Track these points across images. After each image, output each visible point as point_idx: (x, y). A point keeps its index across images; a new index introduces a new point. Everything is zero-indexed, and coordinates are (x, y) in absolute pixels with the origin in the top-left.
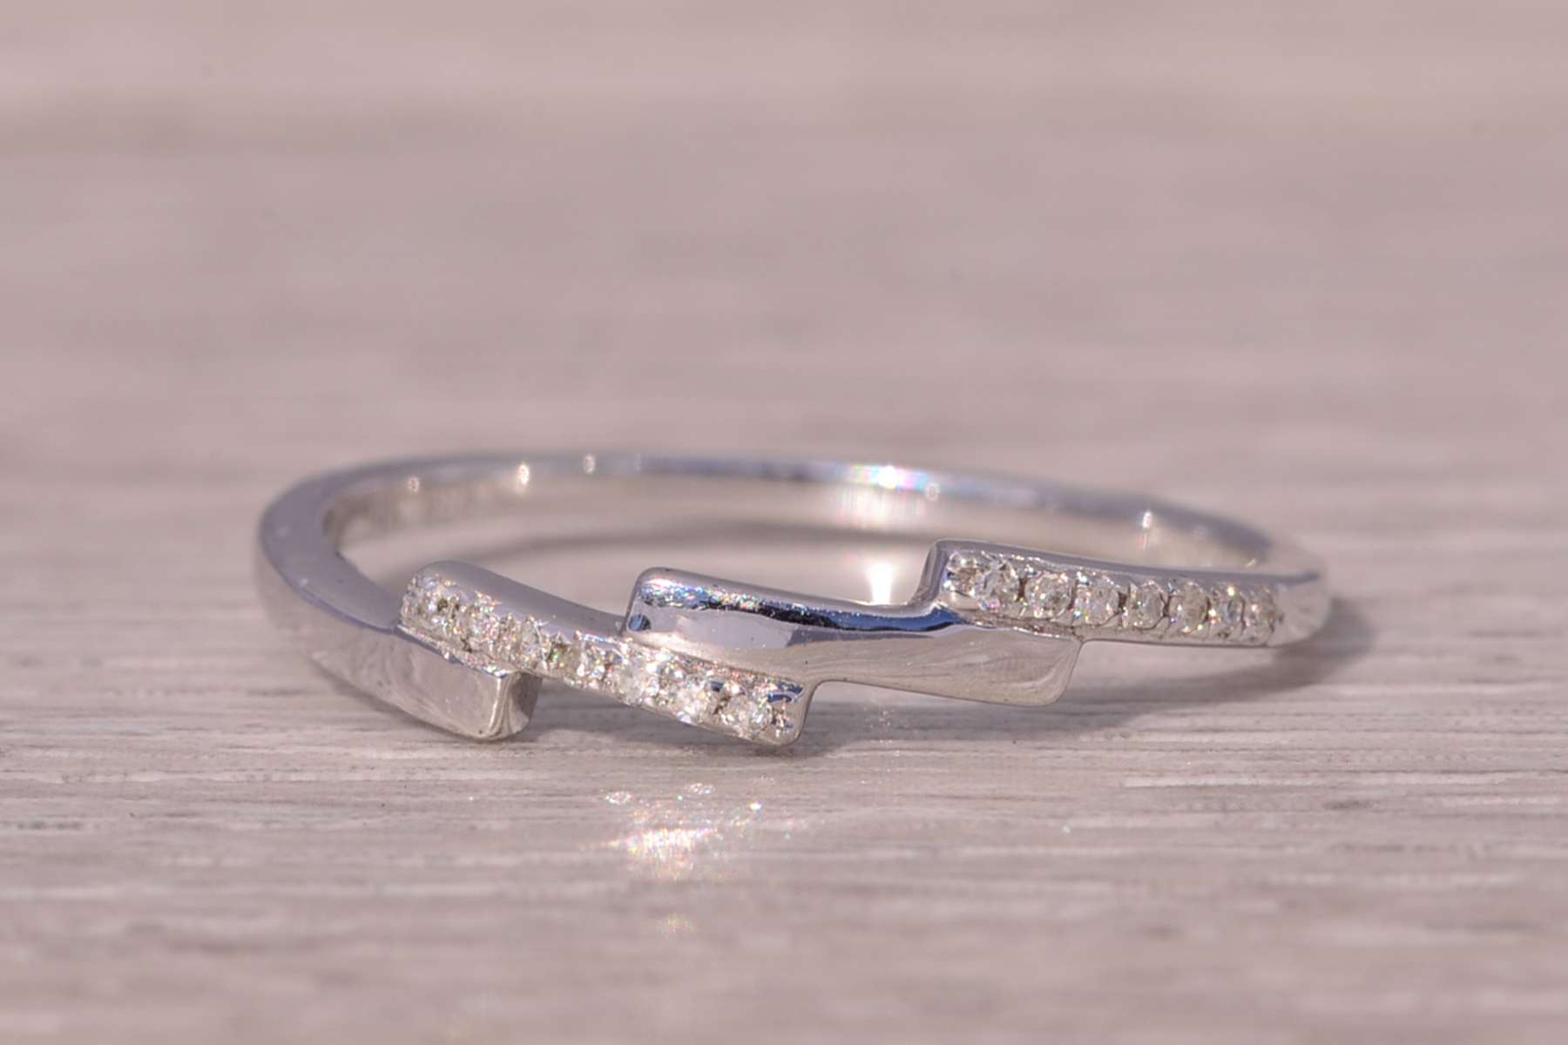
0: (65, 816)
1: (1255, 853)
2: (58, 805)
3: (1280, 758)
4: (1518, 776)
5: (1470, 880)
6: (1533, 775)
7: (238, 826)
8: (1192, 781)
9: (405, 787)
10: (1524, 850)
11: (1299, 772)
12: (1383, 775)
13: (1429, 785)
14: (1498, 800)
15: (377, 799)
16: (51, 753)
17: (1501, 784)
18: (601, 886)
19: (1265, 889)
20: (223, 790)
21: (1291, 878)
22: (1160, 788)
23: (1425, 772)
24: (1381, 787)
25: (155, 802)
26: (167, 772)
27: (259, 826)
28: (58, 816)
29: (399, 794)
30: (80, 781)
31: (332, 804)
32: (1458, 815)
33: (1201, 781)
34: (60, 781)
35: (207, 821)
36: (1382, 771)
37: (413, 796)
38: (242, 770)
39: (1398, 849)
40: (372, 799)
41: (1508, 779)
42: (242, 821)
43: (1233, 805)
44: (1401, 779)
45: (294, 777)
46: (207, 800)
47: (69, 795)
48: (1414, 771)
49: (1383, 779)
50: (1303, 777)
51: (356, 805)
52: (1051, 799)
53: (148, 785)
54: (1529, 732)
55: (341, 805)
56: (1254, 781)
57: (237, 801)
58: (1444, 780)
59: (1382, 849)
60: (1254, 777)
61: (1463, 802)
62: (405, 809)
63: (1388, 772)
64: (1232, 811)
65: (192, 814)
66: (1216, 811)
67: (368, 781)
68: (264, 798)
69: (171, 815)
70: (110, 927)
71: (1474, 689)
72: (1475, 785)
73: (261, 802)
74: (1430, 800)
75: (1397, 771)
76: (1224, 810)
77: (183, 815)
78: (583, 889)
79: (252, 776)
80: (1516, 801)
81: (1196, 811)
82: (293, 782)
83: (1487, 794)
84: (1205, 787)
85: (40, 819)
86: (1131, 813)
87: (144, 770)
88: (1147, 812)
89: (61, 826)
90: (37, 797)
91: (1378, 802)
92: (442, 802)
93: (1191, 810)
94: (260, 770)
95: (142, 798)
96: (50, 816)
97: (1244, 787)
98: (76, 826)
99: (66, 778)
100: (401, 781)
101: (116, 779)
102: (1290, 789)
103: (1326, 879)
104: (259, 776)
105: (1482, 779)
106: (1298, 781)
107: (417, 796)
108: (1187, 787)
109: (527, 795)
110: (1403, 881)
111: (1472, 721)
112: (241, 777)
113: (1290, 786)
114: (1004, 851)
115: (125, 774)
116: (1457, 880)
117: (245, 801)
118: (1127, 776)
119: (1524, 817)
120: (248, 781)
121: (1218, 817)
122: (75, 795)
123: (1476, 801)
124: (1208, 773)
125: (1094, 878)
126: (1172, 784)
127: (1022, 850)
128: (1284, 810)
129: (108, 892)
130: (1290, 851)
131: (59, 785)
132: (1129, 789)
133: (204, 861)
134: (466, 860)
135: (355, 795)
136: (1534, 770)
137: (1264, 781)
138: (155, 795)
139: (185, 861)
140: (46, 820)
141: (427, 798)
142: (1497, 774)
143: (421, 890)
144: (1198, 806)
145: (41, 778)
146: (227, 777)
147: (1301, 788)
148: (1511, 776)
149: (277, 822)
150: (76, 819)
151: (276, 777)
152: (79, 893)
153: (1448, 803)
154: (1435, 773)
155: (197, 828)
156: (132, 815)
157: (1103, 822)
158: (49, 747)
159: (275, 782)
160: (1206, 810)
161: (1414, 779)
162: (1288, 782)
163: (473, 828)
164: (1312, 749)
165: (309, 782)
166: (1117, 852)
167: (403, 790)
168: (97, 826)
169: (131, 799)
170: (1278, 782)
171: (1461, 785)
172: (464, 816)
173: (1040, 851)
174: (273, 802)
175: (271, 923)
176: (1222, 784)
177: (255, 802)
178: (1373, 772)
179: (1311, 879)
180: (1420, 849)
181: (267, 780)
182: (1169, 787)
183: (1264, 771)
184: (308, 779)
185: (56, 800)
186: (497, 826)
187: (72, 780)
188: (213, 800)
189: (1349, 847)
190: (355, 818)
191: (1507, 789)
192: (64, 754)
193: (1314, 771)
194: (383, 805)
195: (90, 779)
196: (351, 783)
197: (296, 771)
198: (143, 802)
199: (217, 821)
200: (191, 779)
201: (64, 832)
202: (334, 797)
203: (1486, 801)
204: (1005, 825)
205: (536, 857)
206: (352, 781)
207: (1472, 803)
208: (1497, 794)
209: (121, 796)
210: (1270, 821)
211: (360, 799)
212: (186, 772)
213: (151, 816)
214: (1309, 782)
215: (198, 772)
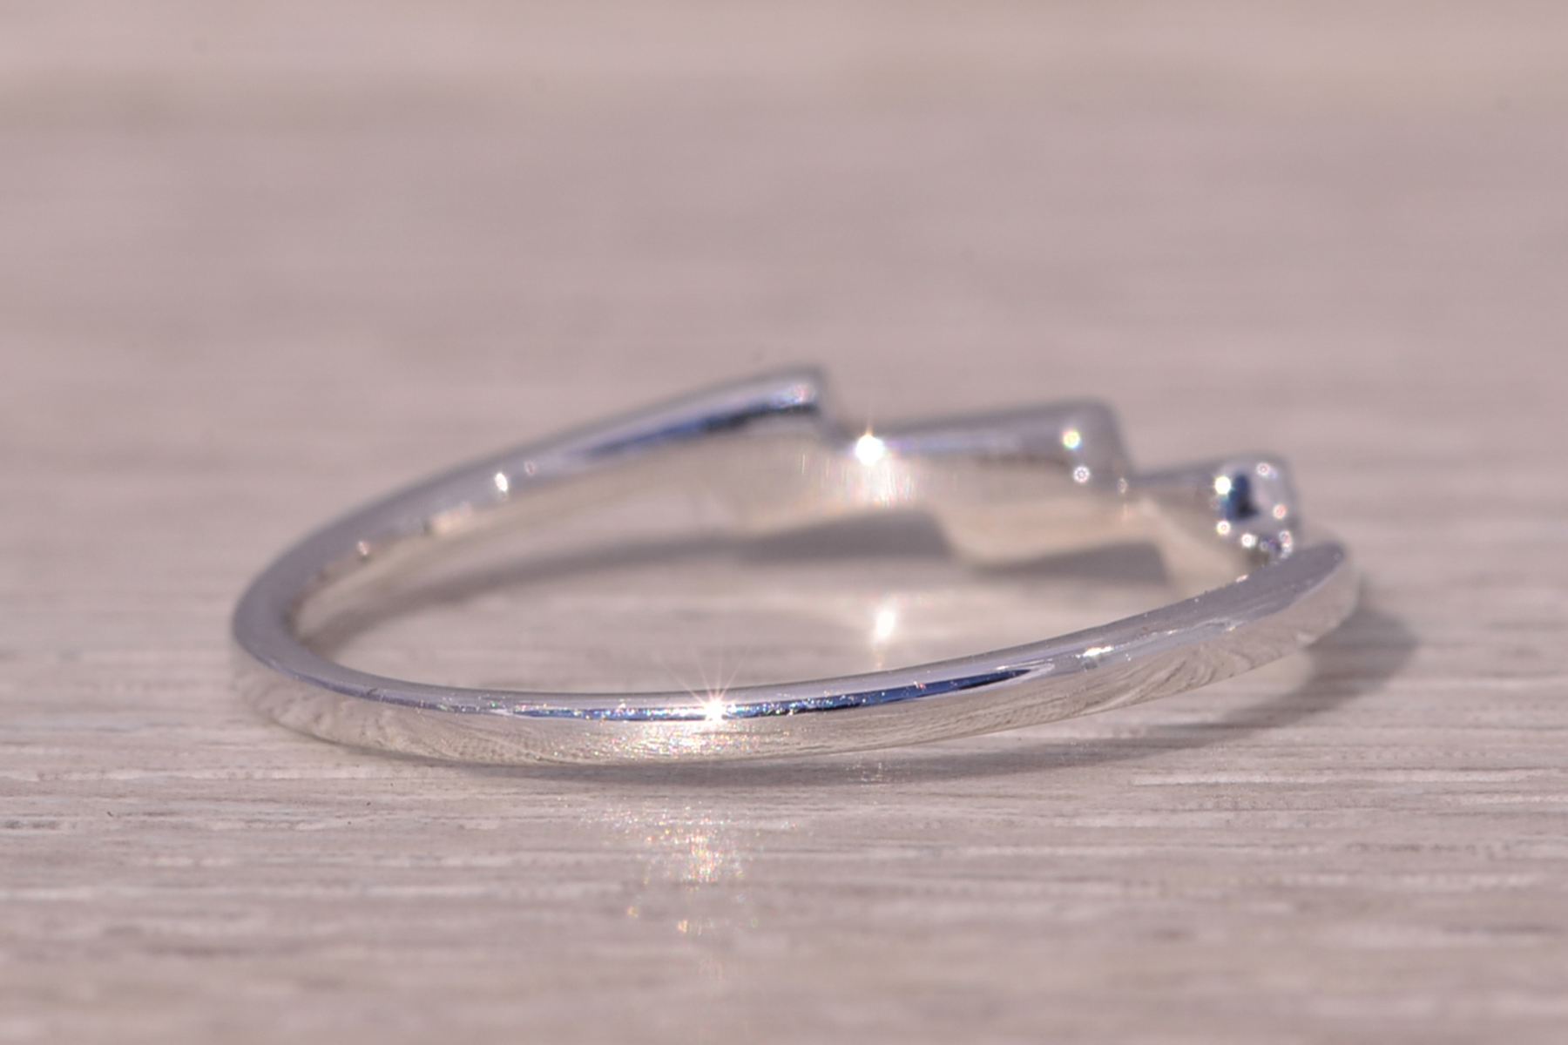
0: (41, 815)
1: (1267, 853)
2: (34, 803)
3: (1292, 755)
4: (1539, 773)
5: (1490, 881)
6: (1555, 773)
7: (219, 826)
8: (1202, 779)
9: (392, 785)
10: (1545, 850)
11: (1313, 769)
12: (1399, 772)
13: (1447, 783)
14: (1518, 799)
15: (362, 797)
16: (27, 750)
17: (1520, 782)
18: (594, 887)
19: (1278, 890)
20: (203, 788)
21: (1305, 879)
22: (1170, 785)
23: (1443, 769)
24: (1397, 785)
25: (132, 800)
26: (145, 769)
27: (242, 825)
28: (35, 815)
29: (385, 792)
30: (56, 778)
31: (317, 803)
32: (1476, 813)
33: (1212, 779)
34: (35, 779)
35: (186, 819)
36: (1399, 768)
37: (399, 794)
38: (223, 768)
39: (1415, 848)
40: (357, 797)
41: (1528, 777)
42: (223, 820)
43: (1246, 804)
44: (1418, 777)
45: (277, 775)
46: (187, 799)
47: (44, 793)
48: (1432, 768)
49: (1400, 777)
50: (1317, 774)
51: (341, 804)
52: (1058, 798)
53: (125, 783)
54: (1551, 728)
55: (325, 804)
56: (1266, 779)
57: (218, 800)
58: (1462, 777)
59: (1398, 849)
60: (1267, 774)
61: (1482, 800)
62: (391, 808)
63: (1405, 769)
64: (1244, 810)
65: (172, 813)
66: (1227, 810)
67: (353, 779)
68: (246, 796)
69: (150, 814)
70: (86, 929)
71: (1493, 684)
72: (1495, 783)
73: (242, 800)
74: (1449, 798)
75: (1414, 769)
76: (1236, 808)
77: (162, 814)
78: (573, 890)
79: (234, 774)
80: (1537, 799)
81: (1208, 810)
82: (275, 780)
83: (1507, 792)
84: (1216, 785)
85: (15, 818)
86: (1140, 812)
87: (122, 768)
88: (1156, 810)
89: (37, 826)
90: (12, 796)
91: (1395, 800)
92: (429, 800)
93: (1201, 809)
94: (242, 767)
95: (120, 796)
96: (25, 815)
97: (1255, 784)
98: (52, 825)
99: (41, 776)
100: (387, 779)
101: (93, 776)
102: (1304, 787)
103: (1341, 880)
104: (240, 774)
105: (1502, 777)
106: (1312, 779)
107: (404, 794)
108: (1197, 785)
109: (517, 793)
110: (1421, 882)
111: (1493, 716)
112: (222, 774)
113: (1304, 784)
114: (1009, 851)
115: (103, 772)
116: (1475, 880)
117: (226, 799)
118: (1136, 773)
119: (1544, 815)
120: (230, 779)
121: (1230, 815)
122: (50, 793)
123: (1496, 799)
124: (1219, 770)
125: (1101, 879)
126: (1182, 782)
127: (1028, 851)
128: (1298, 809)
129: (82, 893)
130: (1304, 851)
131: (36, 783)
132: (1138, 786)
133: (184, 861)
134: (453, 861)
135: (340, 793)
136: (1555, 767)
137: (1277, 779)
138: (133, 793)
139: (164, 861)
140: (20, 819)
141: (415, 797)
142: (1517, 771)
143: (410, 891)
144: (1209, 805)
145: (15, 775)
146: (207, 774)
147: (1315, 786)
148: (1532, 773)
149: (259, 821)
150: (52, 818)
151: (259, 775)
152: (54, 895)
153: (1466, 801)
154: (1453, 770)
155: (175, 827)
156: (109, 814)
157: (1110, 821)
158: (23, 744)
159: (257, 780)
160: (1218, 808)
161: (1432, 776)
162: (1302, 780)
163: (462, 827)
164: (1326, 745)
165: (291, 780)
166: (1124, 852)
167: (389, 788)
168: (74, 826)
169: (107, 797)
170: (1291, 780)
171: (1480, 783)
172: (452, 815)
173: (1047, 850)
174: (254, 801)
175: (252, 926)
176: (1233, 781)
177: (237, 800)
178: (1390, 769)
179: (1324, 880)
180: (1437, 848)
181: (249, 777)
182: (1179, 784)
183: (1276, 769)
184: (292, 777)
185: (30, 799)
186: (486, 825)
187: (48, 778)
188: (193, 799)
189: (1365, 847)
190: (339, 817)
191: (1526, 787)
192: (39, 751)
193: (1329, 768)
194: (369, 804)
195: (66, 776)
196: (335, 781)
197: (278, 768)
198: (122, 800)
199: (197, 820)
200: (170, 777)
201: (39, 832)
202: (319, 796)
203: (1506, 800)
204: (1011, 824)
205: (526, 858)
206: (336, 779)
207: (1491, 801)
208: (1517, 792)
209: (97, 795)
210: (1282, 820)
211: (345, 798)
212: (164, 769)
213: (129, 814)
214: (1323, 779)
215: (179, 769)
